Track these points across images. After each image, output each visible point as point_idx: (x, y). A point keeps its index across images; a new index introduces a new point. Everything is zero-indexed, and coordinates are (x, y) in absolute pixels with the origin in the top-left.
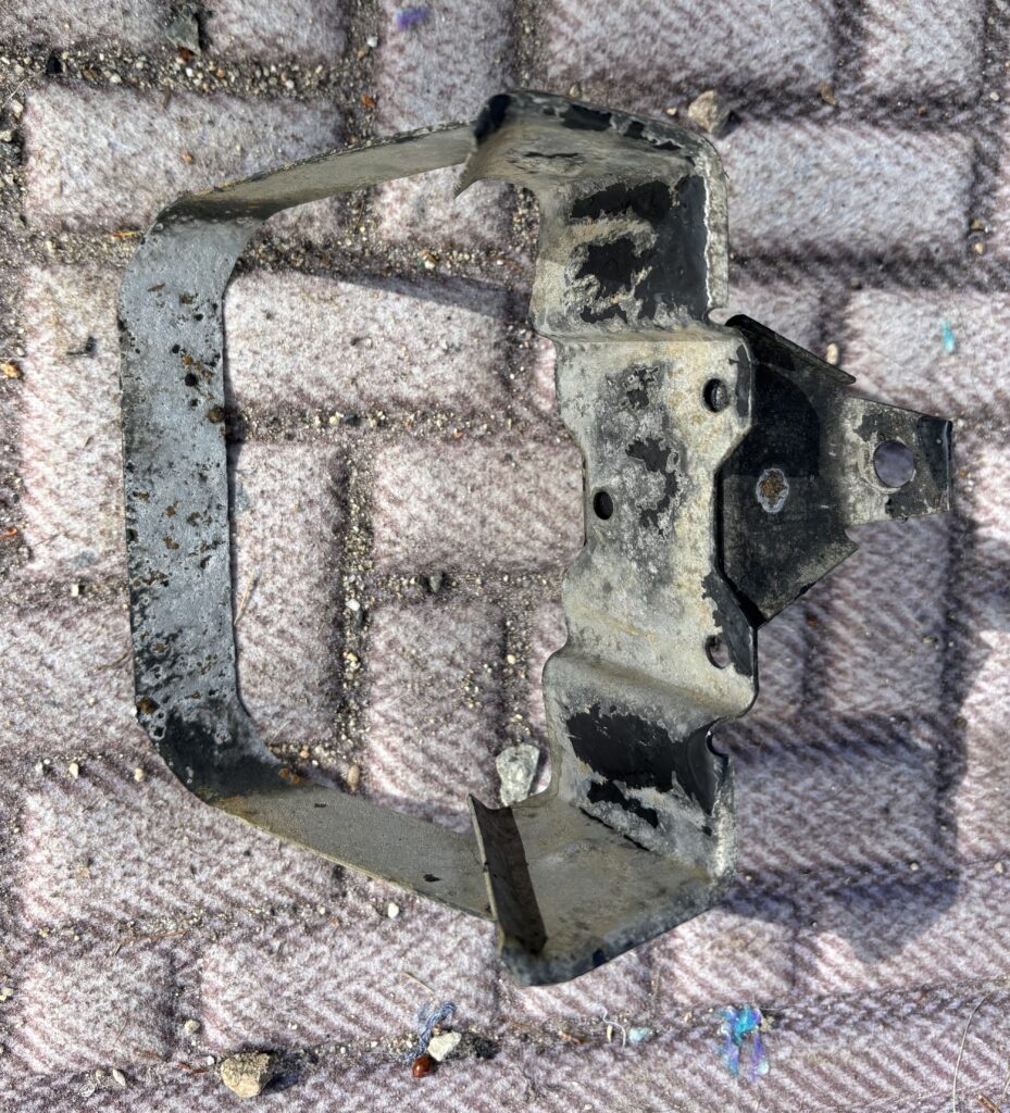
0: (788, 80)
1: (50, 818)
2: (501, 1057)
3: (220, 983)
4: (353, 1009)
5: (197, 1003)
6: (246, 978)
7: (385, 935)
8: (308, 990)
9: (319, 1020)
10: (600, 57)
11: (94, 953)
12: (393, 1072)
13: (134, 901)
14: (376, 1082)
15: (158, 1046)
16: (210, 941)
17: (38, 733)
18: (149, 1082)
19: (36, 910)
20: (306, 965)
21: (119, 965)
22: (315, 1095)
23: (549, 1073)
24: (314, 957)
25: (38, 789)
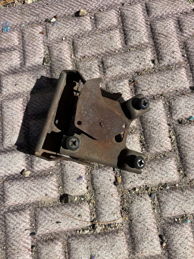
0: (12, 182)
1: (118, 44)
2: (44, 20)
3: (89, 25)
4: (68, 23)
5: (92, 22)
6: (85, 26)
7: (65, 35)
8: (75, 25)
9: (73, 21)
10: (47, 179)
11: (108, 27)
12: (61, 16)
13: (103, 34)
14: (63, 14)
15: (96, 15)
16: (91, 31)
17: (121, 56)
18: (97, 10)
19: (117, 32)
20: (76, 29)
21: (104, 25)
22: (72, 11)
23: (36, 18)
24: (75, 30)
25: (120, 48)
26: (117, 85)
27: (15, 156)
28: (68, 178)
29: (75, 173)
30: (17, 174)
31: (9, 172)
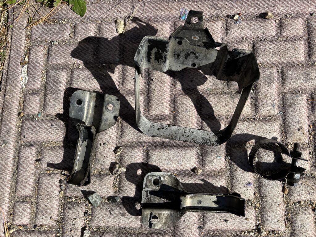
1: (301, 57)
2: (225, 15)
3: (273, 30)
4: (252, 24)
5: (276, 27)
6: (269, 30)
7: (246, 36)
8: (259, 28)
9: (257, 23)
11: (293, 36)
12: (244, 14)
13: (288, 43)
14: (247, 12)
15: (283, 21)
16: (275, 36)
17: (304, 70)
18: (283, 15)
19: (302, 43)
21: (289, 34)
22: (257, 11)
23: (218, 12)
24: (258, 33)
25: (303, 61)
26: (295, 98)
27: (188, 153)
28: (238, 182)
29: (245, 178)
30: (188, 171)
31: (181, 167)
